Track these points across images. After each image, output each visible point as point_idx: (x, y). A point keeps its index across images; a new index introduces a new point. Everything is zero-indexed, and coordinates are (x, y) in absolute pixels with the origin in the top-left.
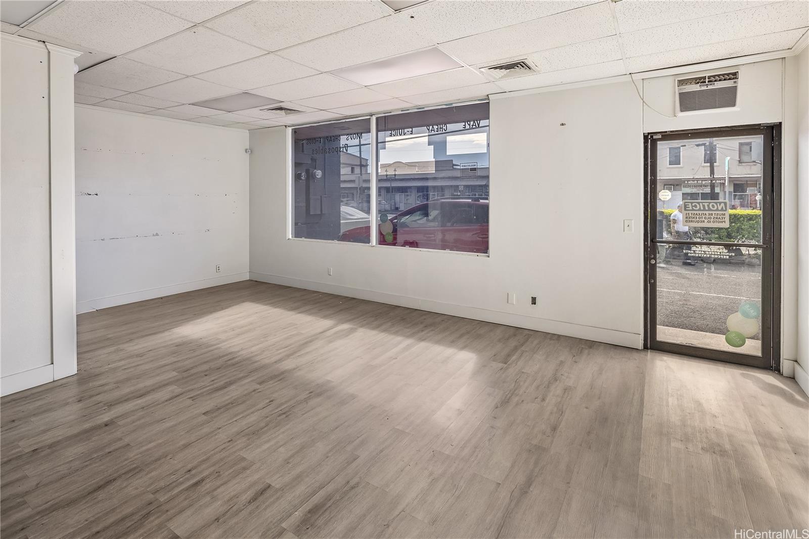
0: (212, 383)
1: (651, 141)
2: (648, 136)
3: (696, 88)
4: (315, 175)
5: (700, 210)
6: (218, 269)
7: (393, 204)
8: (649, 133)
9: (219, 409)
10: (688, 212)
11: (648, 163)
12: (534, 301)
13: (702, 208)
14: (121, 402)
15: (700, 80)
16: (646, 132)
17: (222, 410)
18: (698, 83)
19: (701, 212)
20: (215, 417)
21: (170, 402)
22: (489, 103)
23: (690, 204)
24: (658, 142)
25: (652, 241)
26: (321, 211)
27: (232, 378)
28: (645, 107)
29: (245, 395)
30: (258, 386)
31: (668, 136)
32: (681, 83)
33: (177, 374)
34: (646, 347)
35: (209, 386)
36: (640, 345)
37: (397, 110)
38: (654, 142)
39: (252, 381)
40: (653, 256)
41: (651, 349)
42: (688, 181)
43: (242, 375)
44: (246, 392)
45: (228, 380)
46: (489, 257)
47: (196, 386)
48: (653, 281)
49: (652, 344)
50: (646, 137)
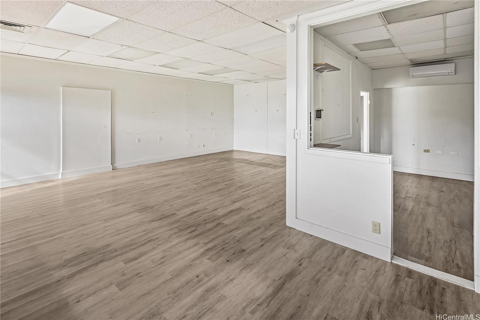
0: (200, 215)
9: (193, 205)
17: (192, 204)
20: (194, 202)
21: (216, 208)
27: (190, 217)
29: (182, 209)
30: (176, 212)
33: (224, 222)
35: (201, 214)
39: (179, 215)
43: (185, 219)
44: (182, 210)
45: (192, 216)
47: (208, 214)
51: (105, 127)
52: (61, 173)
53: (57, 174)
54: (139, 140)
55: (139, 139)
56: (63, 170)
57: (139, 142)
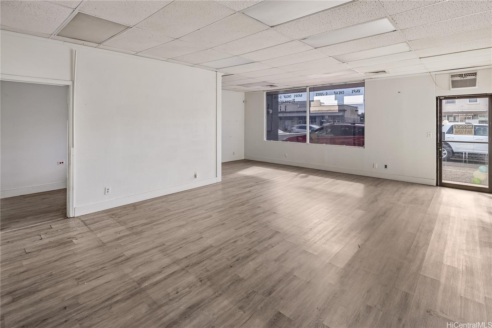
1: (439, 100)
2: (438, 98)
3: (458, 78)
4: (269, 112)
5: (461, 128)
6: (234, 153)
7: (284, 126)
8: (438, 97)
10: (456, 129)
11: (438, 109)
12: (386, 166)
13: (462, 128)
14: (249, 187)
15: (461, 75)
16: (437, 96)
18: (459, 77)
19: (462, 129)
22: (364, 82)
23: (457, 126)
24: (443, 100)
25: (440, 141)
26: (271, 129)
28: (436, 86)
31: (446, 98)
32: (452, 76)
34: (437, 185)
36: (435, 184)
37: (320, 85)
38: (441, 100)
40: (440, 147)
41: (440, 186)
42: (456, 116)
46: (364, 148)
48: (440, 158)
49: (440, 184)
50: (437, 98)
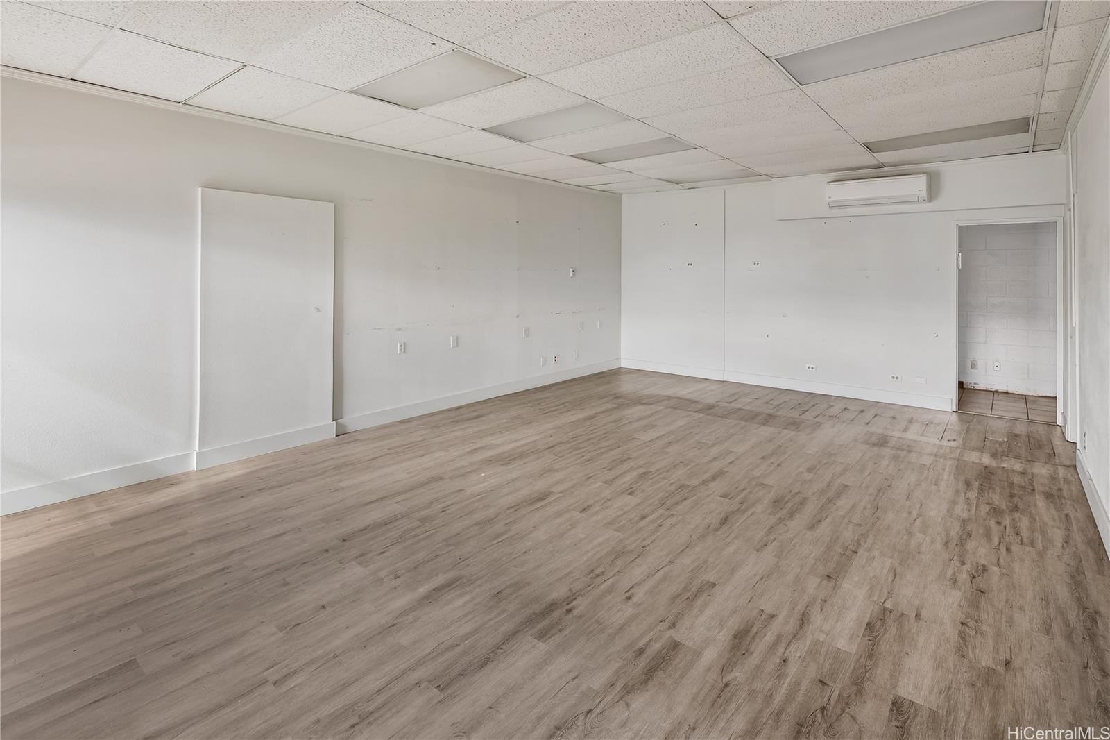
51: (318, 310)
52: (195, 452)
53: (186, 457)
54: (404, 348)
55: (405, 343)
56: (202, 444)
57: (404, 352)
